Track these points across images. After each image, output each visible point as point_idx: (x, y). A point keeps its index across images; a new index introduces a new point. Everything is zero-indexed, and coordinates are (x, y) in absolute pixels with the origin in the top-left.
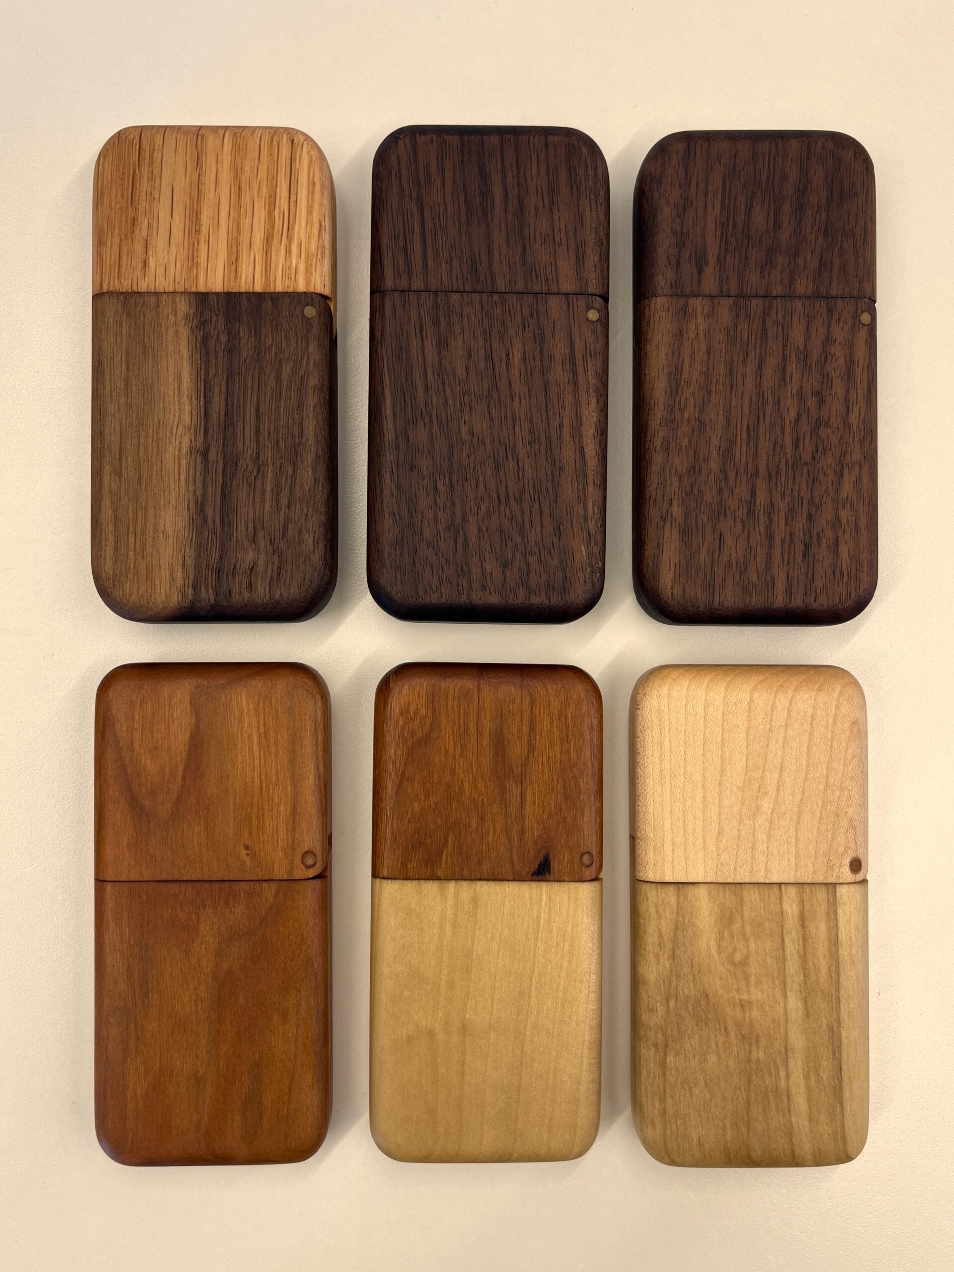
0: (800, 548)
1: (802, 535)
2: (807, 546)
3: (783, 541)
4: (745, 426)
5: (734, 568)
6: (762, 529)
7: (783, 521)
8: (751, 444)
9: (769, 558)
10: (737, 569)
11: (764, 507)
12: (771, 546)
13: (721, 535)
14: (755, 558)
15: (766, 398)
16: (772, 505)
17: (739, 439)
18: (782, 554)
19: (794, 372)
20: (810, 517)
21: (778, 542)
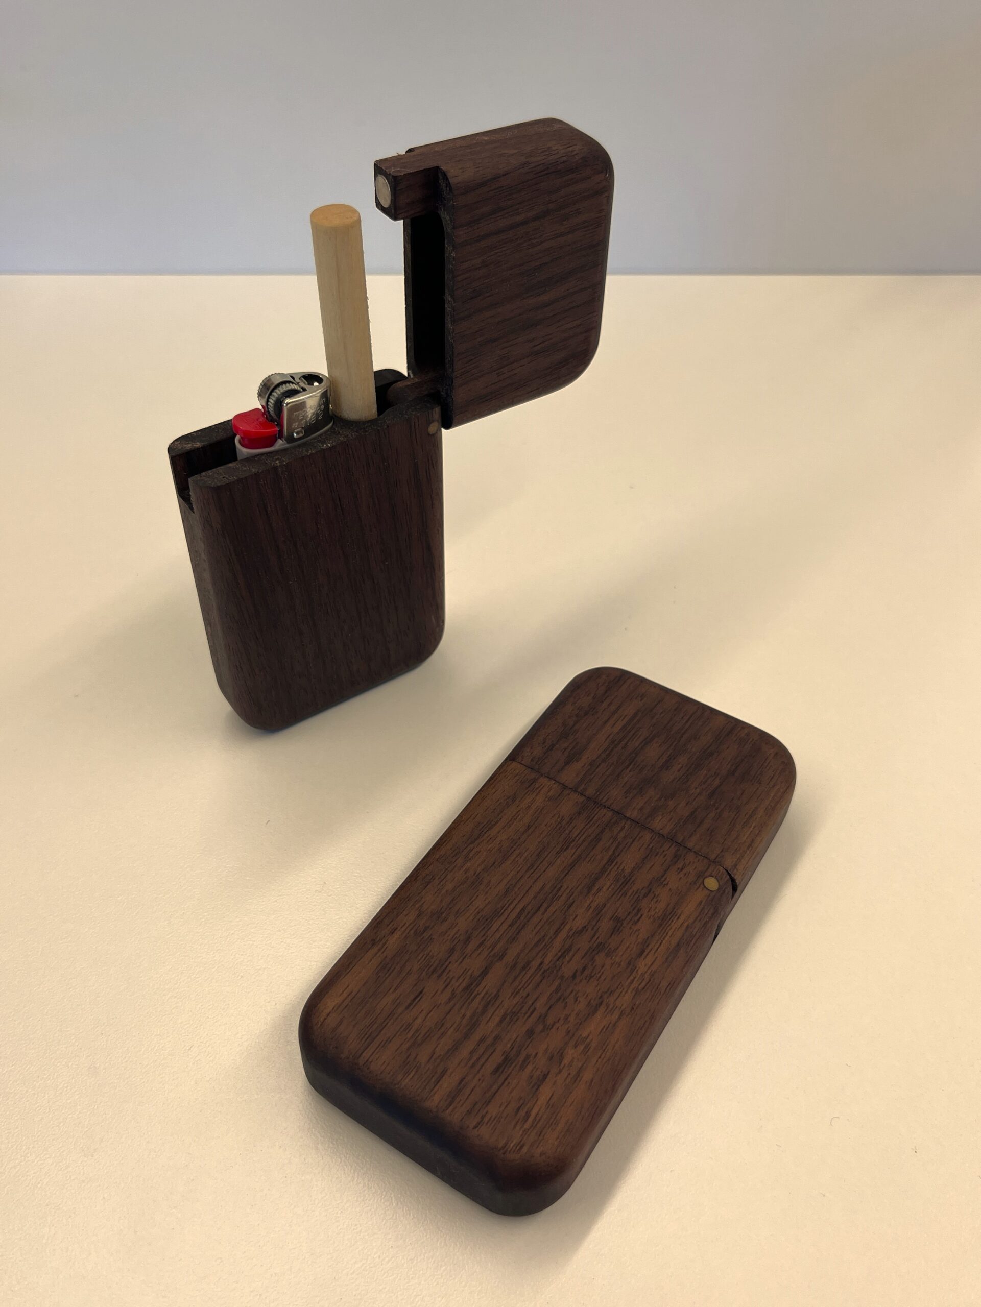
0: (497, 1058)
1: (509, 1045)
2: (507, 1060)
3: (482, 1040)
4: (520, 906)
5: (409, 1035)
6: (469, 1014)
7: (497, 1019)
8: (515, 927)
9: (456, 1047)
10: (411, 1037)
11: (487, 993)
12: (466, 1036)
13: (421, 992)
14: (440, 1038)
15: (560, 894)
16: (497, 996)
17: (506, 914)
18: (472, 1052)
19: (604, 889)
20: (530, 1033)
21: (476, 1037)
